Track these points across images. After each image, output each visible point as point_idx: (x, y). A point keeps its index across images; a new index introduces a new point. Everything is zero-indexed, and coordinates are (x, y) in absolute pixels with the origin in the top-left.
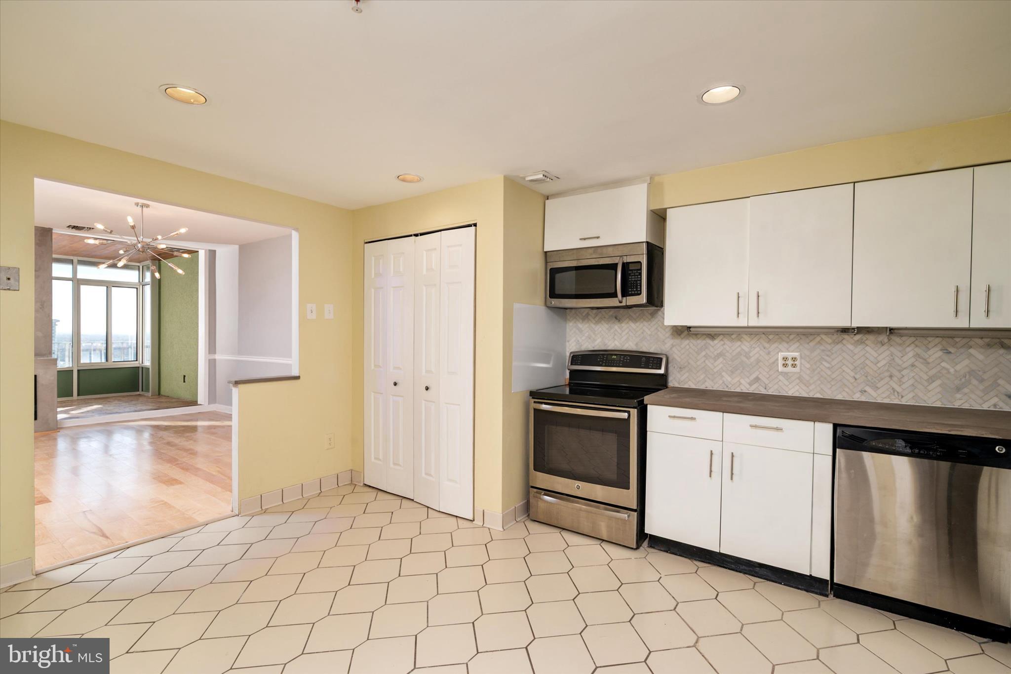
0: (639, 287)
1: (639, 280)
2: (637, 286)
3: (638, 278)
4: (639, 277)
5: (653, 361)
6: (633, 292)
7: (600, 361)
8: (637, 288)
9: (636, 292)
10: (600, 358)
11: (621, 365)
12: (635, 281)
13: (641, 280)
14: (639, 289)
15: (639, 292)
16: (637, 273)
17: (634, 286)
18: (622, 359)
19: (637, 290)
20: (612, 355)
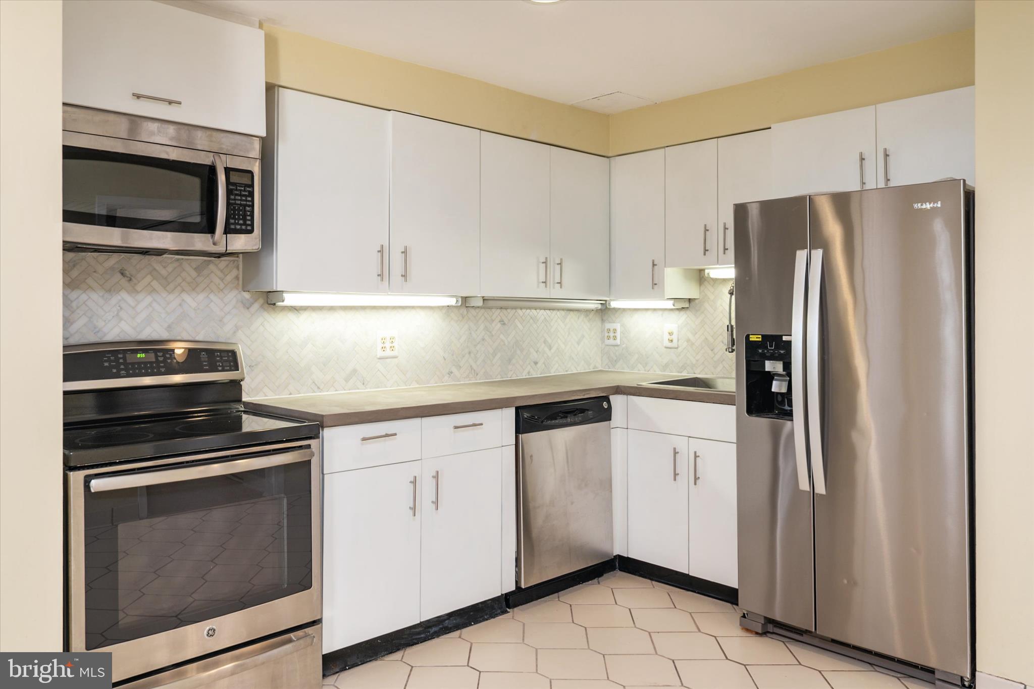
0: (249, 218)
1: (249, 206)
2: (245, 216)
3: (246, 201)
4: (249, 199)
5: (221, 357)
6: (238, 227)
7: (111, 367)
8: (245, 220)
9: (244, 227)
10: (109, 361)
11: (163, 370)
12: (241, 205)
13: (253, 206)
14: (249, 222)
15: (249, 228)
16: (245, 191)
17: (239, 215)
18: (161, 359)
19: (245, 224)
20: (136, 351)
